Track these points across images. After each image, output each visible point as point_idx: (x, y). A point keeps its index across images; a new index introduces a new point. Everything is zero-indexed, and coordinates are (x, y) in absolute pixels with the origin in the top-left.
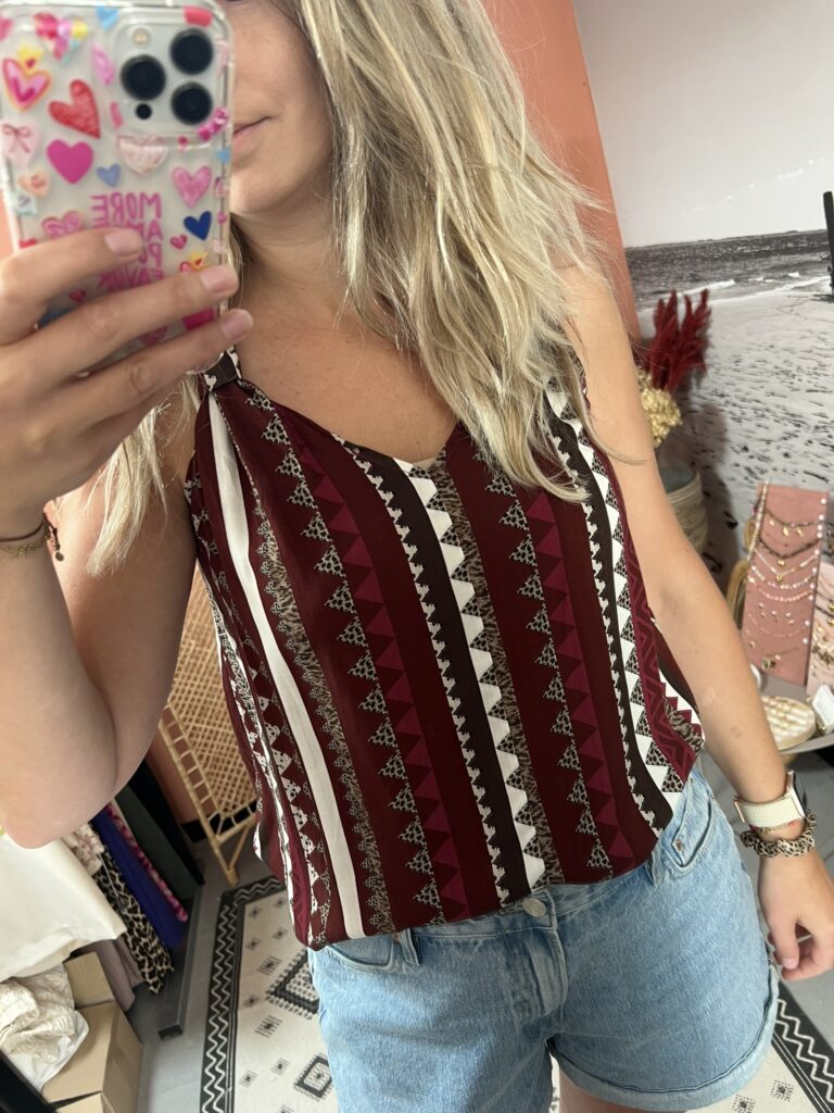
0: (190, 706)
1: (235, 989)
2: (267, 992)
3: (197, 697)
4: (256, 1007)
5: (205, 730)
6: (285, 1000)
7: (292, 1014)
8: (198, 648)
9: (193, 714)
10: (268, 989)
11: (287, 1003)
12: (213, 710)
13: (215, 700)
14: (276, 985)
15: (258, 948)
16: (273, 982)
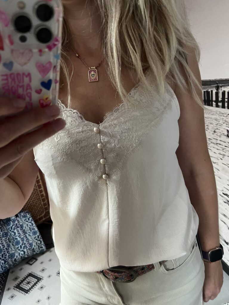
1: (4, 285)
4: (10, 291)
6: (19, 289)
7: (20, 293)
10: (14, 286)
11: (19, 290)
14: (17, 284)
15: (14, 273)
16: (16, 284)
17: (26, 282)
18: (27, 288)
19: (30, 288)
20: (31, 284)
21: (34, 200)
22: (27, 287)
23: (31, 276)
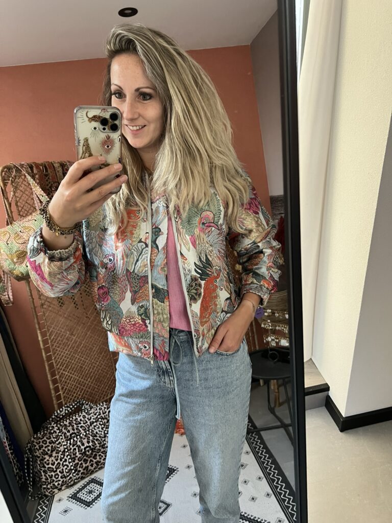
0: (62, 363)
2: (68, 497)
3: (66, 359)
4: (61, 502)
5: (67, 375)
6: (76, 500)
7: (78, 506)
8: (70, 336)
9: (63, 367)
10: (68, 495)
11: (76, 502)
12: (71, 366)
13: (73, 362)
14: (73, 494)
16: (72, 492)
17: (86, 490)
18: (88, 499)
19: (92, 500)
20: (95, 494)
21: (104, 367)
22: (88, 497)
23: (94, 483)
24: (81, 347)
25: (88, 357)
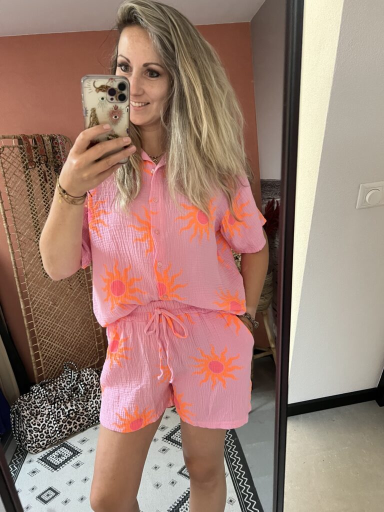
0: (43, 331)
2: (39, 459)
3: (47, 327)
4: (31, 464)
5: (48, 343)
7: (46, 469)
8: (52, 306)
9: (44, 335)
11: (45, 464)
12: (53, 335)
13: (54, 330)
16: (43, 455)
17: (56, 454)
19: (60, 464)
20: (64, 458)
22: (57, 461)
23: (65, 448)
24: (63, 317)
25: (70, 326)
